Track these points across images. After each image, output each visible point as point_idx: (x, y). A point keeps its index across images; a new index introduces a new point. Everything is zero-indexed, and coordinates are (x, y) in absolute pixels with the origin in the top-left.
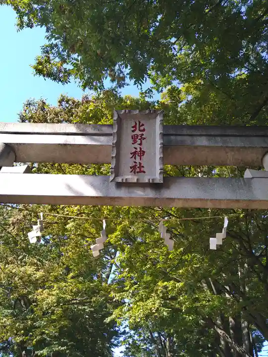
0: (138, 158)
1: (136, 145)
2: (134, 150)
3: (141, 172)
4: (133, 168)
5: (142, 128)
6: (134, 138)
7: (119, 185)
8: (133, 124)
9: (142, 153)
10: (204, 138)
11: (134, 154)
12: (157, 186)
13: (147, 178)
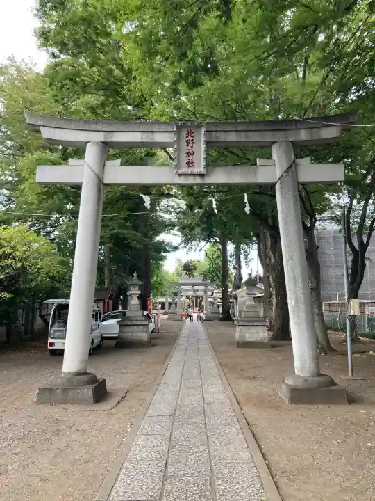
0: (191, 156)
1: (189, 147)
2: (188, 151)
3: (192, 166)
4: (188, 163)
5: (192, 135)
6: (188, 142)
7: (180, 175)
8: (187, 132)
9: (193, 153)
10: (234, 133)
11: (188, 153)
12: (202, 175)
13: (196, 170)
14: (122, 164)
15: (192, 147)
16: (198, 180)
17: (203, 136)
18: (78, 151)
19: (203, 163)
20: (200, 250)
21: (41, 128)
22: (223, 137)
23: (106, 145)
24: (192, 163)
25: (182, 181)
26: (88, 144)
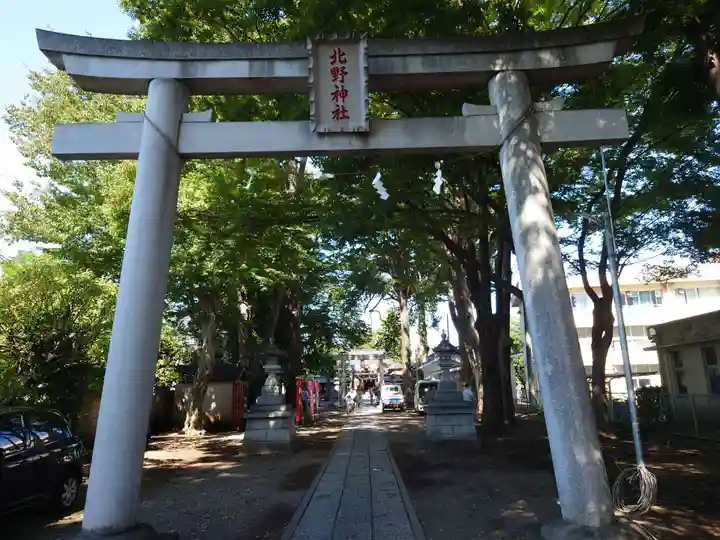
0: (340, 100)
1: (337, 83)
2: (335, 90)
3: (344, 117)
4: (336, 113)
5: (343, 58)
6: (335, 72)
7: (321, 135)
8: (332, 54)
9: (345, 93)
10: (419, 60)
11: (335, 94)
12: (363, 135)
13: (351, 126)
14: (215, 119)
15: (342, 81)
16: (356, 144)
17: (362, 57)
19: (364, 112)
21: (64, 56)
22: (398, 66)
24: (344, 111)
25: (326, 145)
26: (151, 84)
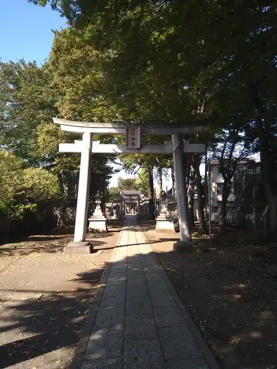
14: (101, 143)
15: (134, 136)
17: (139, 130)
18: (79, 137)
19: (139, 144)
20: (135, 173)
21: (61, 125)
23: (92, 134)
24: (134, 143)
26: (84, 134)
